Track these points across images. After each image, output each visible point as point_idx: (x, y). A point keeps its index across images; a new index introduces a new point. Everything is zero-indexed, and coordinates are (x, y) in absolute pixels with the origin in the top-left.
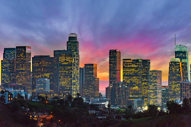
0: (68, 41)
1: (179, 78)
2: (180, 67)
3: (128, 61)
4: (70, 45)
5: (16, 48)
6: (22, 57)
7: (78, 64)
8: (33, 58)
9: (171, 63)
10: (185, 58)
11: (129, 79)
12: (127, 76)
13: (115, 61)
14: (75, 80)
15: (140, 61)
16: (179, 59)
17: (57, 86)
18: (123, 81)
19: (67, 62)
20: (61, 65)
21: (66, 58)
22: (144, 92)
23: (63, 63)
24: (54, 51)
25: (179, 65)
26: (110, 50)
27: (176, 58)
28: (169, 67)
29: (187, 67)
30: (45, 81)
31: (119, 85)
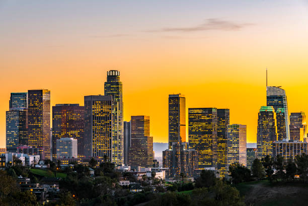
0: (106, 81)
1: (273, 137)
2: (274, 120)
3: (196, 111)
4: (110, 87)
5: (27, 92)
6: (37, 107)
7: (121, 116)
8: (53, 107)
9: (260, 115)
10: (282, 106)
11: (197, 138)
12: (195, 133)
13: (177, 111)
14: (117, 140)
15: (213, 111)
16: (272, 107)
17: (89, 149)
18: (189, 141)
19: (104, 113)
20: (95, 117)
21: (102, 108)
22: (221, 158)
23: (98, 114)
24: (85, 97)
25: (273, 116)
26: (169, 95)
27: (268, 105)
28: (258, 120)
29: (284, 119)
30: (71, 141)
31: (182, 146)
